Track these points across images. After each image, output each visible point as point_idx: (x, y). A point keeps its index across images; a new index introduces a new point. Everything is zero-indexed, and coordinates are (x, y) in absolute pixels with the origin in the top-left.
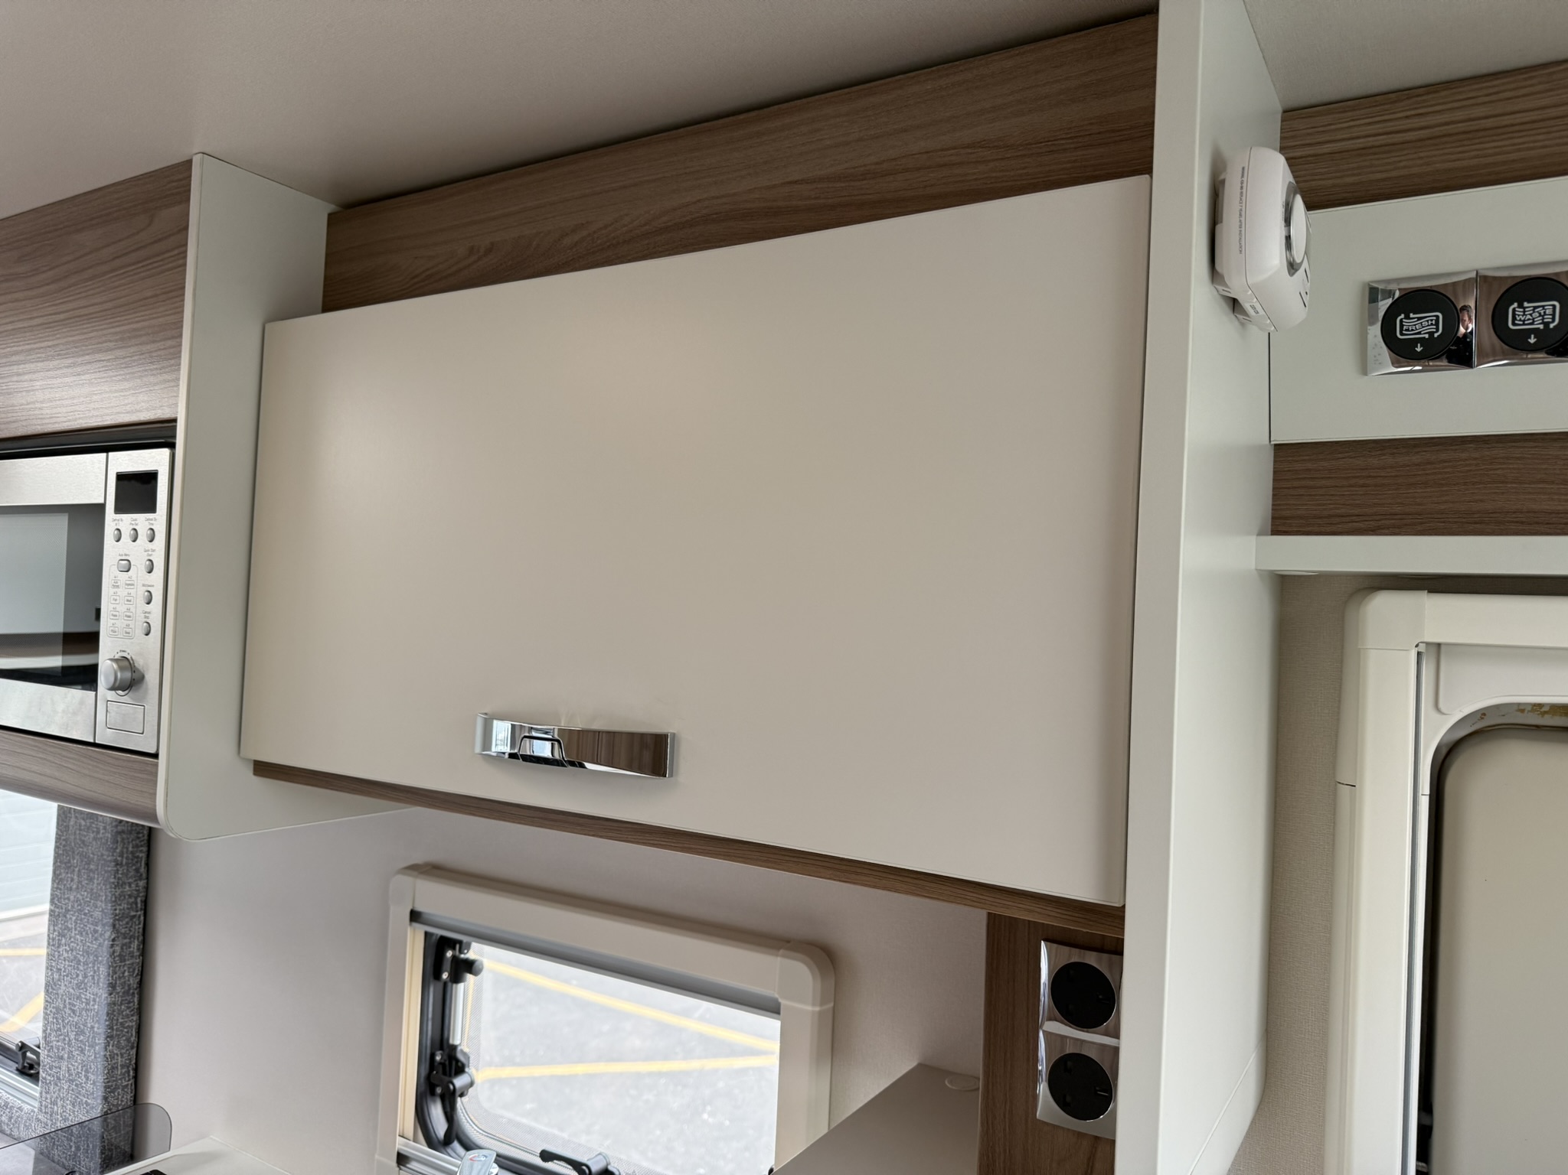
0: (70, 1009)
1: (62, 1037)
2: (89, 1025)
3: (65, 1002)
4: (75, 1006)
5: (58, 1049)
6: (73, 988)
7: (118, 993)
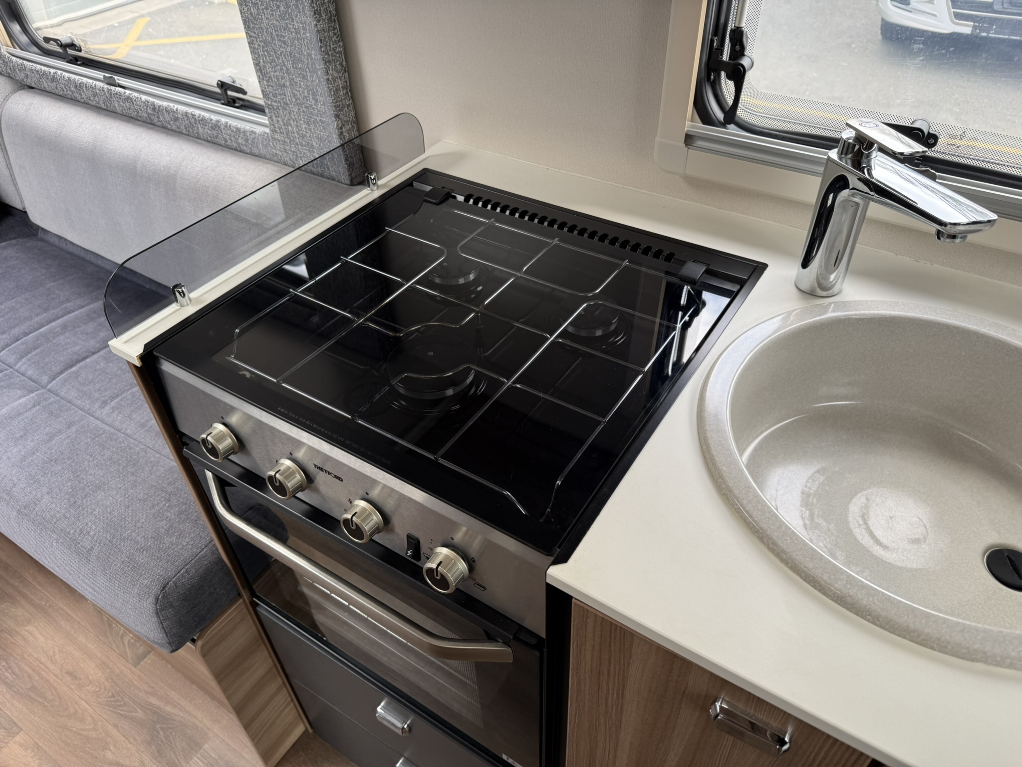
0: (280, 40)
1: (279, 67)
2: (305, 53)
3: (272, 34)
4: (284, 37)
5: (278, 79)
6: (277, 20)
7: (324, 20)
